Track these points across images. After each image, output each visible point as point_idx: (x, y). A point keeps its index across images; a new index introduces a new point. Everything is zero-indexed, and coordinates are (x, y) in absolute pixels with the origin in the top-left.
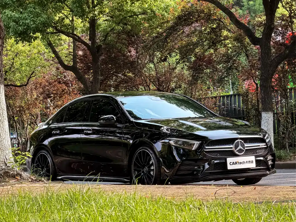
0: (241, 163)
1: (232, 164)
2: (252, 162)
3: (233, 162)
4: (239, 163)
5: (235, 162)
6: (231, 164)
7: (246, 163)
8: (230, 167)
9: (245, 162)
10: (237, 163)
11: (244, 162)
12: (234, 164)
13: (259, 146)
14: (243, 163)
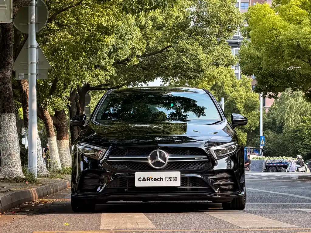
0: (155, 180)
1: (142, 179)
2: (175, 179)
3: (145, 178)
4: (153, 180)
5: (147, 178)
6: (140, 179)
7: (164, 180)
8: (138, 184)
9: (164, 178)
10: (149, 180)
11: (161, 178)
12: (145, 180)
13: (194, 159)
14: (159, 180)
